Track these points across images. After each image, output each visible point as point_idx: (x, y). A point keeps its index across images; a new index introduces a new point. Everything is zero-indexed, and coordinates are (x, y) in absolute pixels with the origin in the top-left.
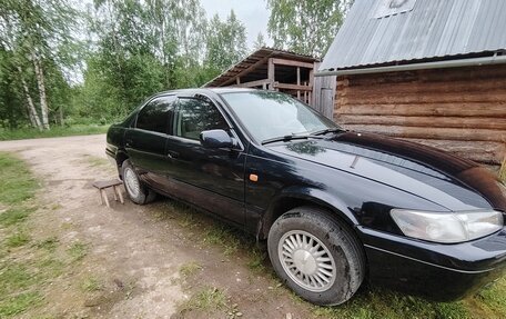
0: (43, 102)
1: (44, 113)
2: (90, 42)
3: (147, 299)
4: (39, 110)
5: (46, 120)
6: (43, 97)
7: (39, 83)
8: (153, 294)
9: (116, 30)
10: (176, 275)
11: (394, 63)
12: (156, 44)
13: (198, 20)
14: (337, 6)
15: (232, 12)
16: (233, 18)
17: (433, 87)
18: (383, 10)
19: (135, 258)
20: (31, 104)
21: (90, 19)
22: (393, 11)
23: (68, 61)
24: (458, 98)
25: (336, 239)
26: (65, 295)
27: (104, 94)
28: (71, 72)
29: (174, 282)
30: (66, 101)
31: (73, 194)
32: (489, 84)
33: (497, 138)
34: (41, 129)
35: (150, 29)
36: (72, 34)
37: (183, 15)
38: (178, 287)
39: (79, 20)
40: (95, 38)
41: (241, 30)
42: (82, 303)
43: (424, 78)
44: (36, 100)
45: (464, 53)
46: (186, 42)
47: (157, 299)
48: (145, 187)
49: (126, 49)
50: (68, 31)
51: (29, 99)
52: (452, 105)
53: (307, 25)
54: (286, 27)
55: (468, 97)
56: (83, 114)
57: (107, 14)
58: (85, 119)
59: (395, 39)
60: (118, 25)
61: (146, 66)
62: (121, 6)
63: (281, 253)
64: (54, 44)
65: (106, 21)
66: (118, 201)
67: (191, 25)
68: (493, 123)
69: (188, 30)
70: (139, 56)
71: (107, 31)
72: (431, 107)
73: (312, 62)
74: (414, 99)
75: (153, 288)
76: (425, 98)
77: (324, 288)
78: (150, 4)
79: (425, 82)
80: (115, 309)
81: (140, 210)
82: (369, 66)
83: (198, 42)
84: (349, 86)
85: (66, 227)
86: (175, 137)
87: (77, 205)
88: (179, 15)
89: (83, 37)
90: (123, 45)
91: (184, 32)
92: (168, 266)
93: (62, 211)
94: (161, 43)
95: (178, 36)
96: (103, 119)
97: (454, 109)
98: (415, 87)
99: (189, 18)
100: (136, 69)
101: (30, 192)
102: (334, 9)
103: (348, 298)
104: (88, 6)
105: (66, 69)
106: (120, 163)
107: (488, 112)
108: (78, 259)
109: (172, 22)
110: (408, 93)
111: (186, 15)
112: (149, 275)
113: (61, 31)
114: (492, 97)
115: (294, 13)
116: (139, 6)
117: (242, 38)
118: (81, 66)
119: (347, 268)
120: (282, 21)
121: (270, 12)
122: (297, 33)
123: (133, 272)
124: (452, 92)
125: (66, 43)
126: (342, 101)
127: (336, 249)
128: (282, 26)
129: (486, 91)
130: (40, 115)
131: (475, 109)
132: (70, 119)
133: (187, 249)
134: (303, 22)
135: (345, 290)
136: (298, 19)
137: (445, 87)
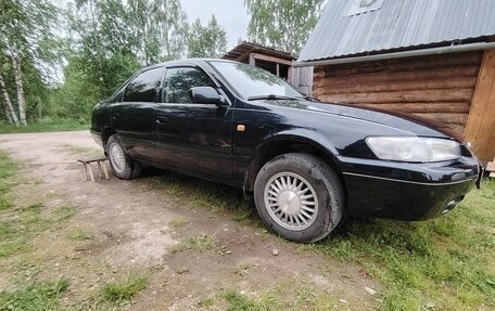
0: (20, 97)
1: (21, 109)
2: (70, 40)
3: (138, 245)
4: (16, 106)
5: (23, 116)
6: (20, 93)
7: (17, 78)
8: (144, 241)
9: (98, 29)
10: (165, 228)
11: (365, 54)
12: (138, 44)
13: (180, 23)
14: (312, 13)
15: (213, 17)
16: (214, 23)
17: (400, 76)
18: (354, 9)
19: (124, 216)
20: (7, 99)
21: (71, 18)
22: (364, 9)
23: (48, 57)
24: (422, 85)
25: (318, 173)
26: (54, 243)
27: (85, 92)
28: (51, 69)
29: (163, 233)
30: (44, 99)
31: (56, 173)
32: (448, 73)
33: (456, 120)
34: (18, 125)
35: (133, 30)
36: (52, 31)
37: (165, 18)
38: (169, 235)
39: (60, 17)
40: (76, 36)
41: (222, 35)
42: (73, 248)
43: (392, 68)
44: (14, 96)
45: (426, 43)
46: (168, 44)
47: (148, 245)
48: (131, 160)
49: (108, 48)
50: (48, 27)
51: (6, 94)
52: (417, 92)
53: (285, 30)
54: (265, 31)
55: (431, 85)
56: (60, 115)
57: (89, 13)
58: (63, 119)
59: (366, 33)
60: (99, 24)
61: (128, 65)
62: (103, 6)
63: (267, 198)
64: (33, 40)
65: (87, 20)
66: (103, 178)
67: (173, 28)
68: (452, 107)
69: (170, 32)
70: (120, 55)
71: (88, 30)
72: (399, 94)
73: (291, 59)
74: (384, 87)
75: (143, 237)
76: (393, 87)
77: (307, 224)
78: (132, 5)
79: (393, 72)
80: (106, 251)
81: (126, 184)
82: (343, 57)
83: (180, 44)
84: (326, 77)
85: (51, 196)
86: (163, 104)
87: (60, 181)
88: (161, 17)
89: (64, 35)
90: (104, 44)
91: (166, 35)
92: (158, 221)
93: (45, 186)
94: (143, 44)
95: (160, 38)
96: (82, 119)
97: (419, 95)
98: (384, 77)
99: (171, 21)
100: (118, 68)
101: (10, 172)
102: (309, 16)
103: (330, 230)
104: (70, 4)
105: (46, 65)
106: (105, 141)
107: (448, 98)
108: (66, 218)
109: (155, 25)
110: (378, 83)
111: (168, 18)
112: (138, 228)
113: (41, 28)
114: (451, 84)
115: (273, 18)
116: (121, 7)
117: (223, 41)
118: (61, 62)
119: (329, 199)
120: (262, 25)
121: (250, 17)
122: (275, 37)
123: (122, 226)
124: (416, 80)
125: (46, 39)
126: (318, 91)
127: (317, 183)
128: (261, 30)
129: (446, 78)
130: (17, 111)
131: (437, 95)
132: (47, 119)
133: (175, 210)
134: (281, 26)
135: (327, 222)
136: (277, 24)
137: (411, 75)
